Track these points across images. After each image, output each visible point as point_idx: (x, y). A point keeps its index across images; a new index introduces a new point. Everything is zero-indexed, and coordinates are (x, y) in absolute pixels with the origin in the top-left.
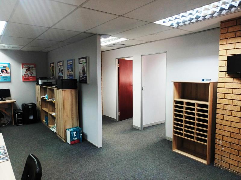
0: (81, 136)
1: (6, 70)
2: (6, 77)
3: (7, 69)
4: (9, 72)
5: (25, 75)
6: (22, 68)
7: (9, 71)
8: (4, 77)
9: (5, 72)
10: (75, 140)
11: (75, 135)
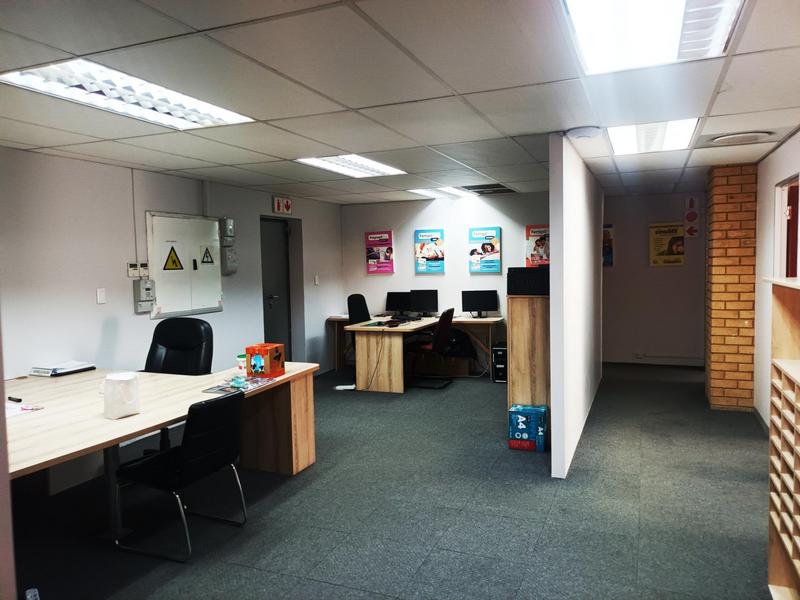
0: (540, 433)
1: (491, 245)
2: (492, 261)
3: (493, 242)
4: (498, 249)
5: (532, 255)
6: (528, 239)
7: (497, 247)
8: (487, 262)
9: (489, 249)
10: (522, 439)
11: (522, 426)
